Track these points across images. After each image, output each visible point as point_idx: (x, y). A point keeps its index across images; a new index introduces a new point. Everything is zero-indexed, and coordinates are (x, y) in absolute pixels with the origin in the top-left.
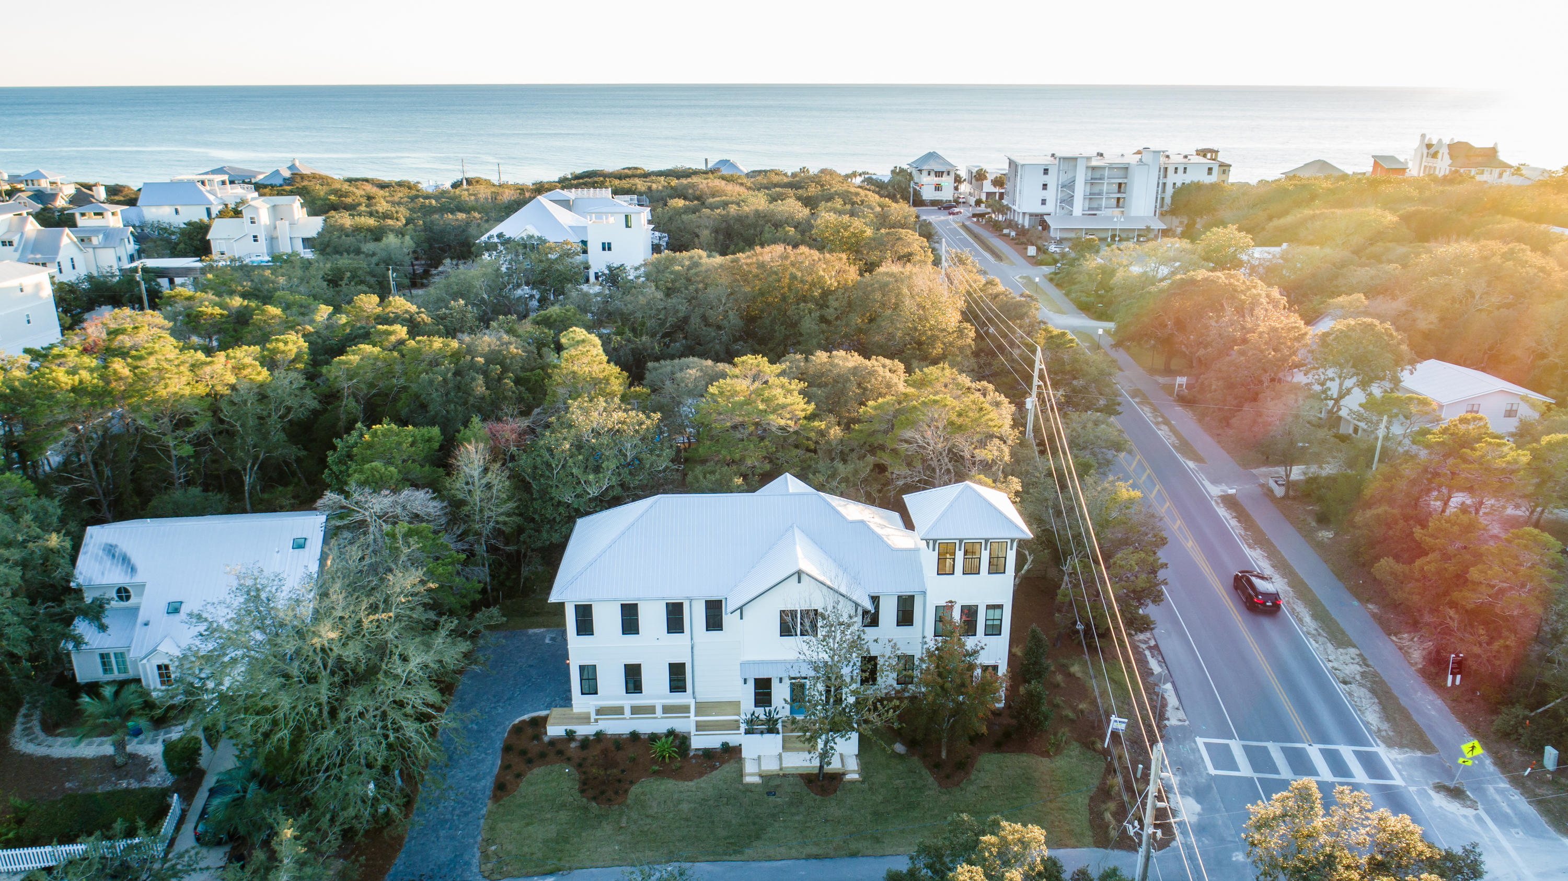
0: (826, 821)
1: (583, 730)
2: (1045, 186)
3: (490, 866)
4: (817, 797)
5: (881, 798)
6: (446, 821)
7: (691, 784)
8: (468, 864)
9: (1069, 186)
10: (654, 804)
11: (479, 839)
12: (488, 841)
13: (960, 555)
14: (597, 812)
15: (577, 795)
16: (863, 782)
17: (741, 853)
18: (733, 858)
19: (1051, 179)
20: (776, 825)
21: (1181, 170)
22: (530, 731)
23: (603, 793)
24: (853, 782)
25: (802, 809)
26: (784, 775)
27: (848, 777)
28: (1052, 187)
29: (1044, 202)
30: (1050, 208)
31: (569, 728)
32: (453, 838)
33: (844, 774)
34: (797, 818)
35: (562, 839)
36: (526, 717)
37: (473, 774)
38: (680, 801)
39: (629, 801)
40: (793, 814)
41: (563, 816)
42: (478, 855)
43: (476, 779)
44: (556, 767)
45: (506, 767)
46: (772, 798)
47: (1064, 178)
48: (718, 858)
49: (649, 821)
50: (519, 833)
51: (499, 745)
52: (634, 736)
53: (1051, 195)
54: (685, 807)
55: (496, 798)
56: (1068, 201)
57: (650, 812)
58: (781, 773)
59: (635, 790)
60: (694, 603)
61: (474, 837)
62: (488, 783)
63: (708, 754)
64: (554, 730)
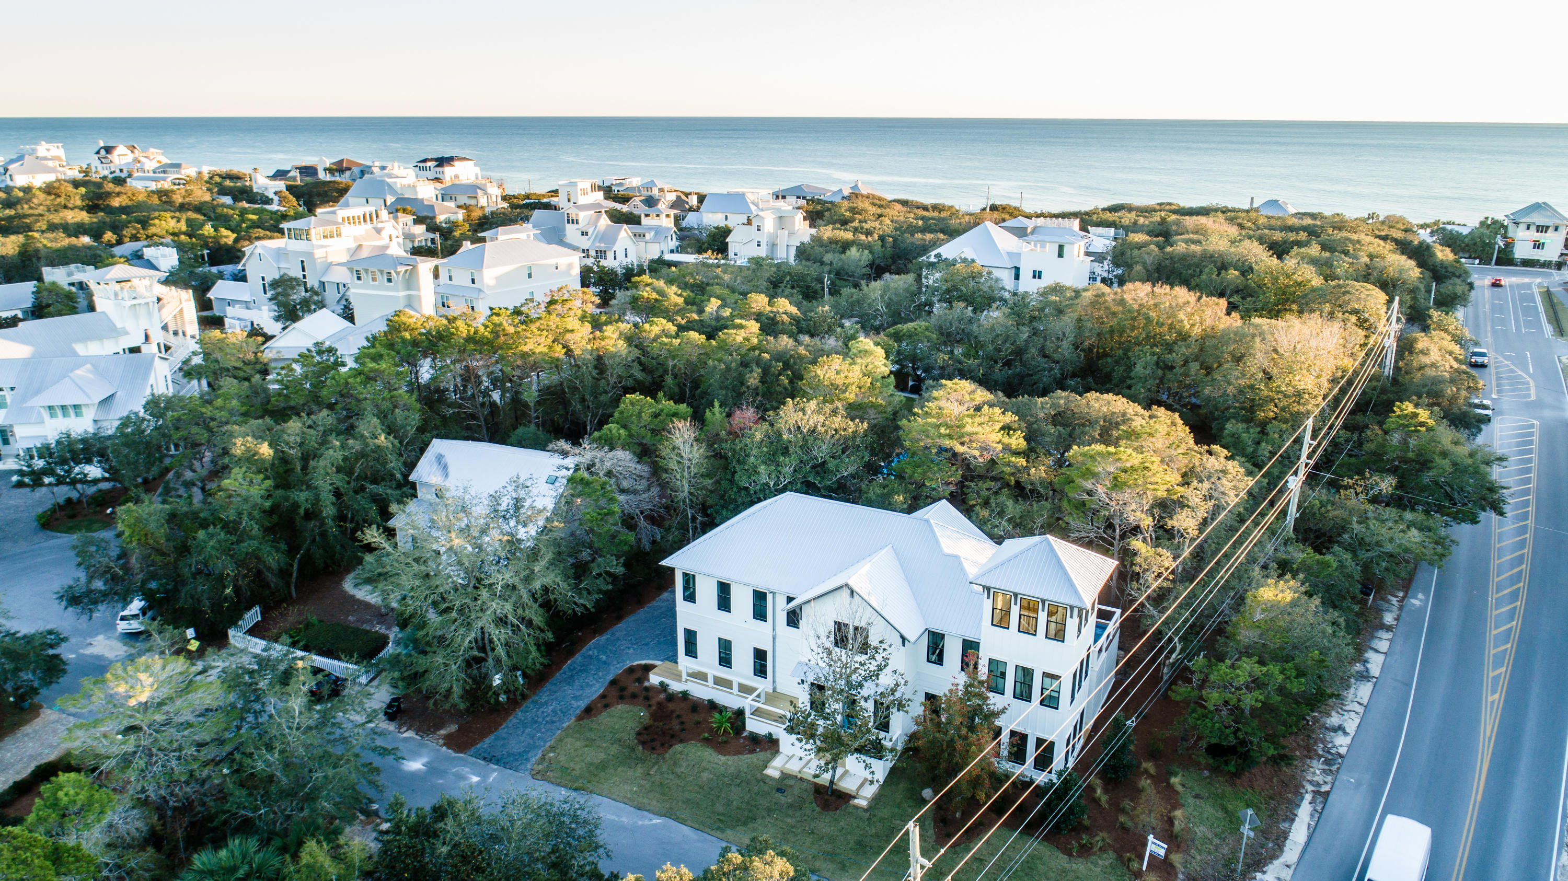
0: (812, 832)
1: (676, 687)
3: (540, 767)
4: (818, 809)
5: (874, 831)
6: (536, 722)
7: (722, 758)
8: (527, 760)
10: (684, 764)
11: (548, 744)
12: (552, 748)
14: (639, 755)
15: (633, 735)
16: (866, 810)
17: (723, 831)
18: (713, 833)
20: (768, 819)
22: (639, 674)
23: (653, 740)
24: (857, 807)
25: (798, 814)
26: (801, 779)
27: (856, 801)
31: (667, 681)
32: (532, 737)
33: (854, 797)
34: (789, 820)
35: (603, 766)
36: (643, 662)
37: (578, 693)
38: (704, 770)
39: (667, 756)
40: (788, 816)
41: (614, 749)
42: (539, 755)
43: (576, 698)
44: (636, 709)
45: (603, 696)
46: (778, 795)
48: (701, 827)
49: (671, 777)
50: (576, 750)
51: (610, 677)
52: (710, 704)
54: (705, 775)
55: (580, 718)
57: (678, 770)
58: (799, 776)
59: (678, 747)
60: (777, 596)
61: (546, 742)
62: (583, 704)
63: (752, 738)
64: (654, 679)
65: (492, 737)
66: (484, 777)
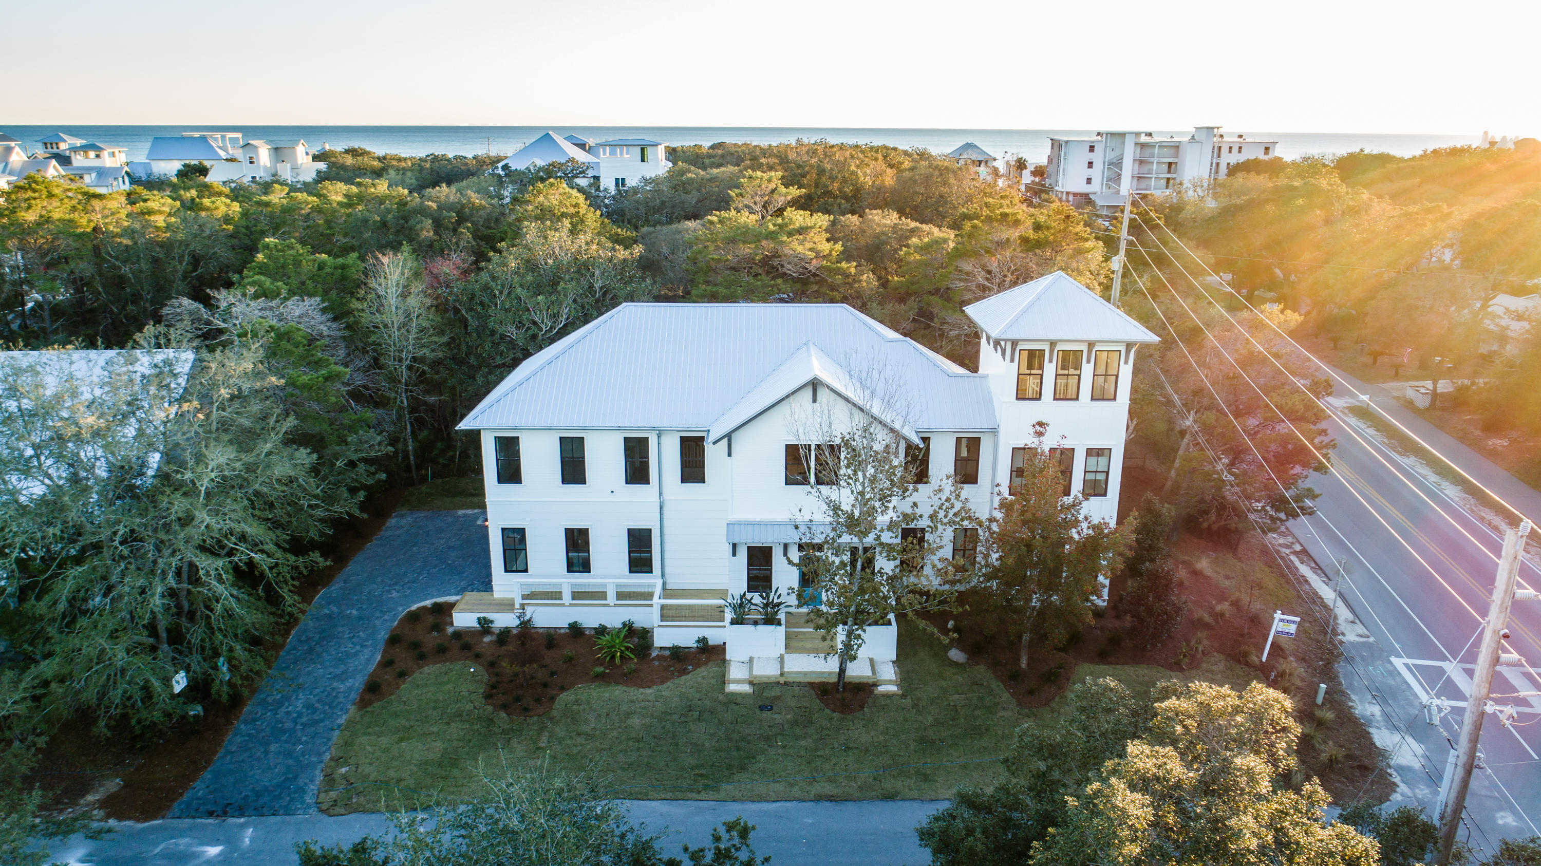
0: (848, 748)
1: (504, 620)
2: (1090, 164)
3: (333, 794)
4: (836, 715)
5: (930, 719)
6: (284, 731)
7: (648, 691)
8: (302, 791)
9: (1116, 165)
10: (591, 718)
11: (327, 756)
12: (338, 761)
13: (1050, 370)
14: (506, 726)
15: (479, 701)
16: (903, 696)
17: (716, 789)
18: (703, 795)
19: (1098, 157)
20: (772, 752)
21: (1235, 150)
22: (430, 620)
23: (518, 699)
24: (888, 696)
25: (811, 730)
26: (786, 683)
27: (882, 689)
28: (1098, 165)
29: (1089, 181)
30: (1095, 187)
31: (485, 616)
32: (289, 754)
33: (875, 685)
34: (803, 743)
35: (450, 761)
36: (428, 603)
37: (338, 671)
38: (628, 715)
39: (555, 713)
40: (797, 738)
41: (456, 730)
42: (319, 777)
43: (342, 677)
44: (458, 666)
45: (387, 663)
46: (766, 714)
47: (1111, 156)
48: (679, 795)
49: (580, 740)
50: (386, 750)
51: (383, 635)
52: (576, 630)
53: (1097, 173)
54: (636, 721)
55: (363, 704)
56: (1116, 179)
57: (584, 728)
58: (782, 680)
59: (566, 697)
60: (664, 439)
61: (320, 754)
62: (358, 682)
63: (677, 654)
64: (463, 620)
65: (207, 775)
66: (231, 842)
